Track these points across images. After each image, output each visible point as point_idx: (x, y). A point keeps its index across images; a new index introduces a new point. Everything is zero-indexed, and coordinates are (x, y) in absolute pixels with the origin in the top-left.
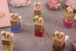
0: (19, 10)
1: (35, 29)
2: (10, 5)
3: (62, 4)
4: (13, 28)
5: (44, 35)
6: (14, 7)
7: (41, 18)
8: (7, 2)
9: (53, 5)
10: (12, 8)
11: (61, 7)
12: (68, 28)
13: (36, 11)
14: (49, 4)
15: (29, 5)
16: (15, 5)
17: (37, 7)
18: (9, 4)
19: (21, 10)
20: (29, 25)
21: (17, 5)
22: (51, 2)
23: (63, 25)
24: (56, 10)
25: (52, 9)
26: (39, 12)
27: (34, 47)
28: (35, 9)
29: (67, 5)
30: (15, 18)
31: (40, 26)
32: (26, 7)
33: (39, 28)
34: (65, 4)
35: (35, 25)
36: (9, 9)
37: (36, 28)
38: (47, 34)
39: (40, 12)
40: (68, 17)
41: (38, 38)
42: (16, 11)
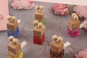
0: (20, 13)
1: (34, 36)
2: (11, 7)
3: (70, 9)
4: (10, 32)
5: (43, 43)
6: (15, 9)
7: (40, 24)
8: (8, 3)
9: (59, 10)
10: (13, 10)
11: (68, 13)
12: (72, 37)
13: (38, 15)
14: (54, 8)
15: (32, 8)
16: (16, 7)
17: (39, 11)
18: (10, 5)
19: (22, 13)
20: (29, 30)
21: (18, 7)
22: (57, 7)
23: (67, 33)
24: (61, 15)
25: (57, 15)
26: (40, 17)
27: (31, 55)
28: (36, 13)
29: (75, 11)
30: (13, 21)
31: (40, 33)
32: (28, 11)
33: (38, 35)
34: (72, 10)
35: (34, 31)
36: (9, 11)
37: (35, 34)
38: (48, 41)
39: (42, 17)
40: (73, 24)
41: (37, 46)
42: (16, 14)
